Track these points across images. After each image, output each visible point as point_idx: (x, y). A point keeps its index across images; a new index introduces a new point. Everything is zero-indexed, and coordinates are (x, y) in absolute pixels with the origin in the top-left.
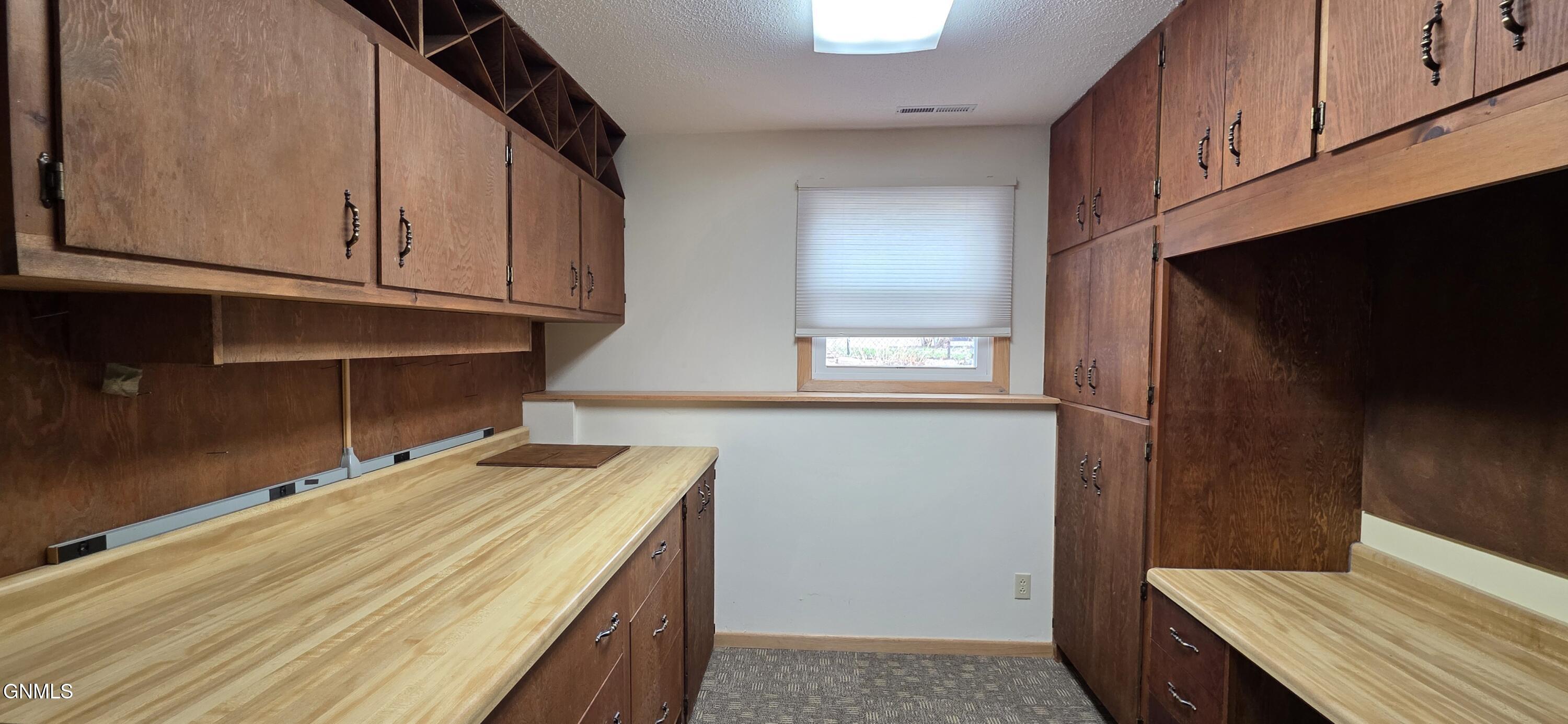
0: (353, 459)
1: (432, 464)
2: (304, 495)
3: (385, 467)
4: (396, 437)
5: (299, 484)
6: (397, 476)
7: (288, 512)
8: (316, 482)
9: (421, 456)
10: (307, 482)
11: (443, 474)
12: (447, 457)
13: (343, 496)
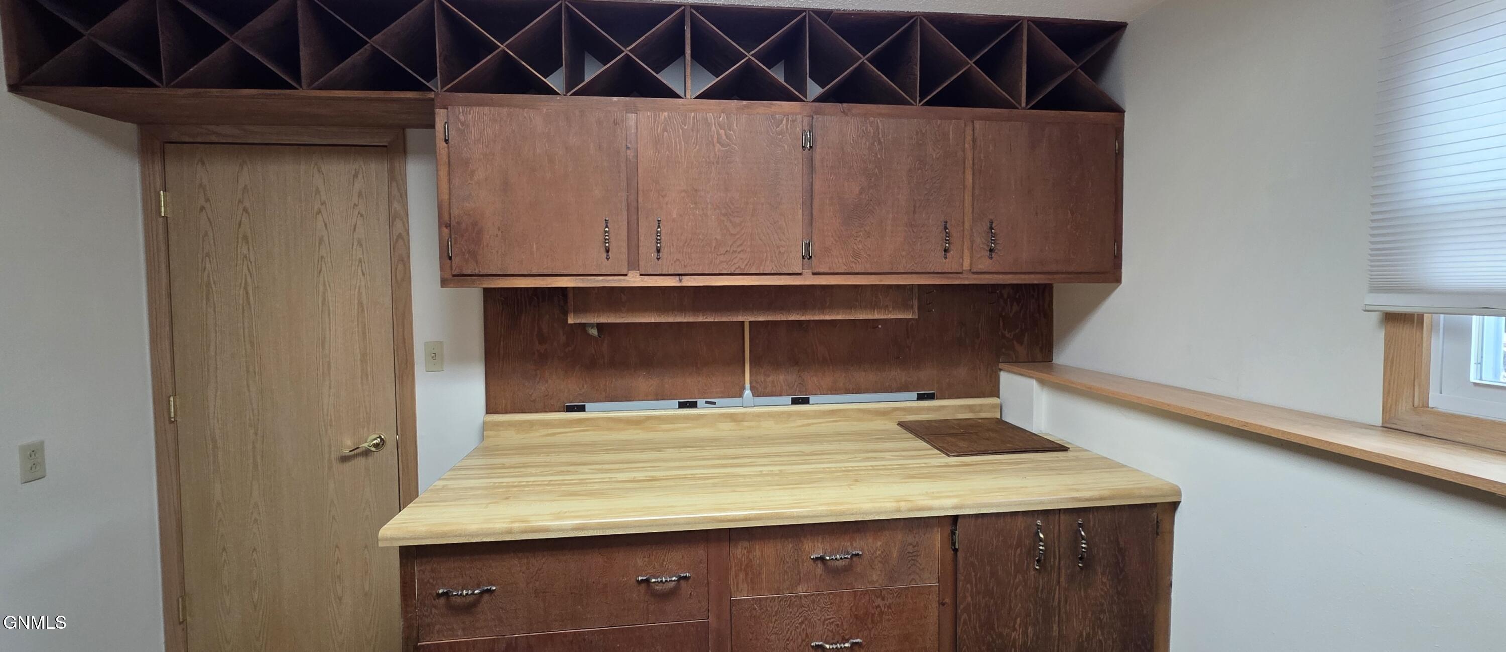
0: (748, 392)
1: (833, 412)
2: (702, 410)
3: (782, 405)
4: (800, 383)
5: (701, 402)
6: (789, 415)
7: (686, 418)
8: (714, 403)
9: (820, 404)
10: (707, 402)
11: (847, 423)
12: (856, 409)
13: (733, 418)
